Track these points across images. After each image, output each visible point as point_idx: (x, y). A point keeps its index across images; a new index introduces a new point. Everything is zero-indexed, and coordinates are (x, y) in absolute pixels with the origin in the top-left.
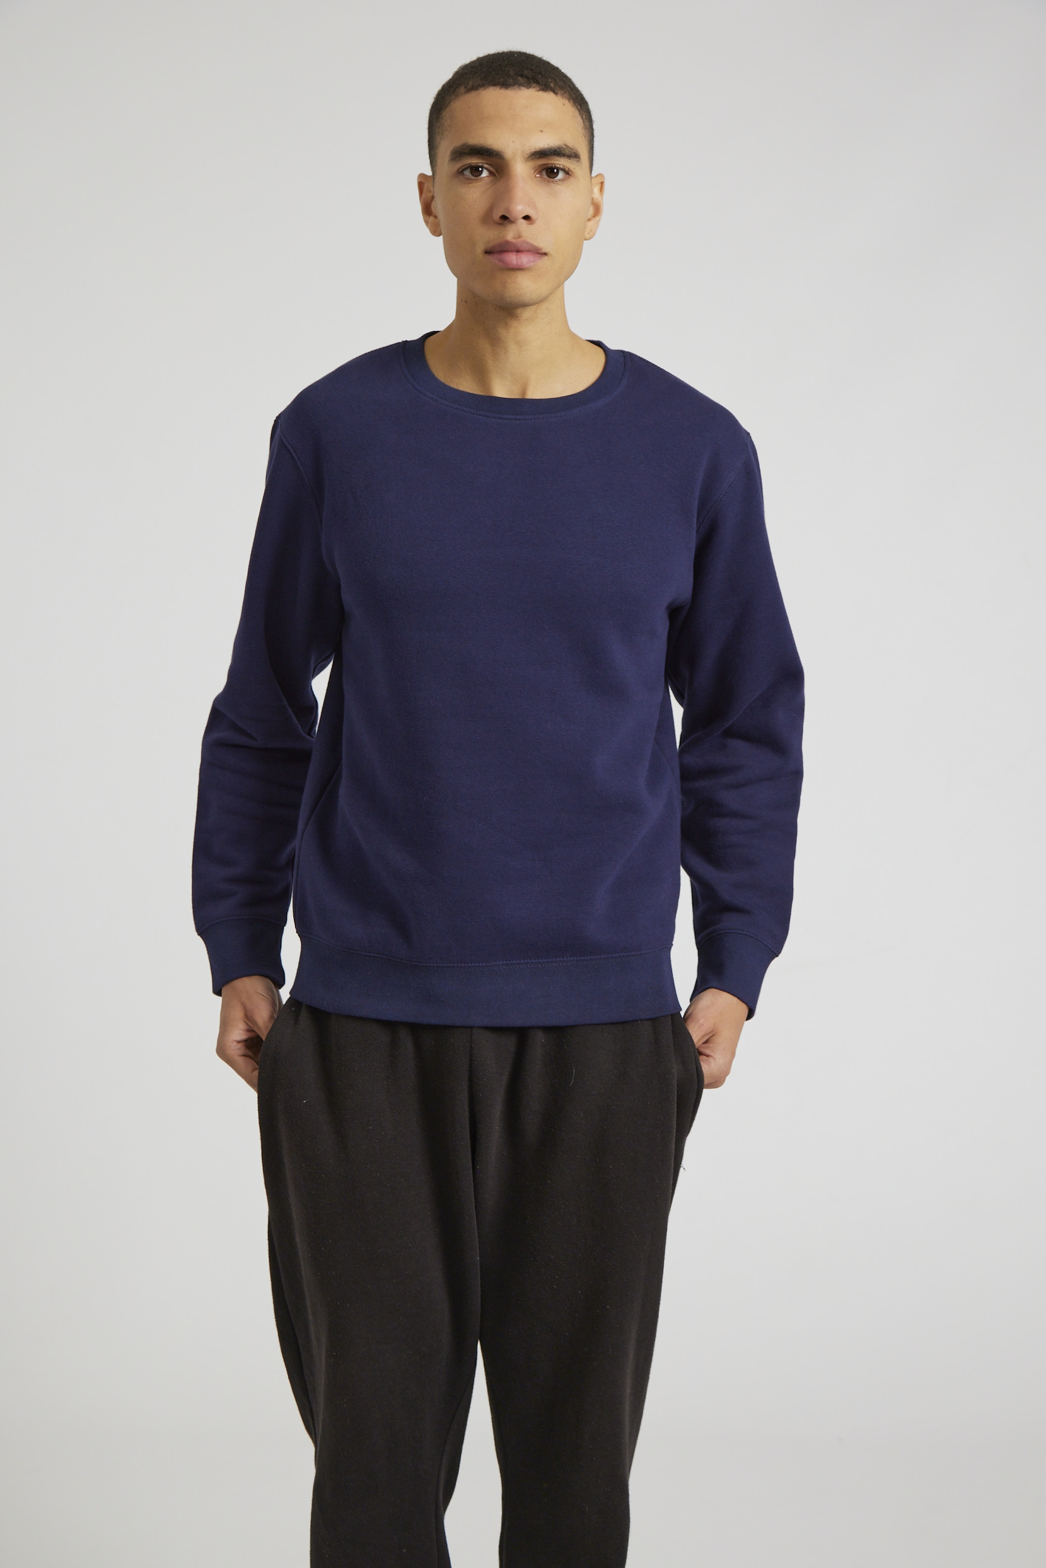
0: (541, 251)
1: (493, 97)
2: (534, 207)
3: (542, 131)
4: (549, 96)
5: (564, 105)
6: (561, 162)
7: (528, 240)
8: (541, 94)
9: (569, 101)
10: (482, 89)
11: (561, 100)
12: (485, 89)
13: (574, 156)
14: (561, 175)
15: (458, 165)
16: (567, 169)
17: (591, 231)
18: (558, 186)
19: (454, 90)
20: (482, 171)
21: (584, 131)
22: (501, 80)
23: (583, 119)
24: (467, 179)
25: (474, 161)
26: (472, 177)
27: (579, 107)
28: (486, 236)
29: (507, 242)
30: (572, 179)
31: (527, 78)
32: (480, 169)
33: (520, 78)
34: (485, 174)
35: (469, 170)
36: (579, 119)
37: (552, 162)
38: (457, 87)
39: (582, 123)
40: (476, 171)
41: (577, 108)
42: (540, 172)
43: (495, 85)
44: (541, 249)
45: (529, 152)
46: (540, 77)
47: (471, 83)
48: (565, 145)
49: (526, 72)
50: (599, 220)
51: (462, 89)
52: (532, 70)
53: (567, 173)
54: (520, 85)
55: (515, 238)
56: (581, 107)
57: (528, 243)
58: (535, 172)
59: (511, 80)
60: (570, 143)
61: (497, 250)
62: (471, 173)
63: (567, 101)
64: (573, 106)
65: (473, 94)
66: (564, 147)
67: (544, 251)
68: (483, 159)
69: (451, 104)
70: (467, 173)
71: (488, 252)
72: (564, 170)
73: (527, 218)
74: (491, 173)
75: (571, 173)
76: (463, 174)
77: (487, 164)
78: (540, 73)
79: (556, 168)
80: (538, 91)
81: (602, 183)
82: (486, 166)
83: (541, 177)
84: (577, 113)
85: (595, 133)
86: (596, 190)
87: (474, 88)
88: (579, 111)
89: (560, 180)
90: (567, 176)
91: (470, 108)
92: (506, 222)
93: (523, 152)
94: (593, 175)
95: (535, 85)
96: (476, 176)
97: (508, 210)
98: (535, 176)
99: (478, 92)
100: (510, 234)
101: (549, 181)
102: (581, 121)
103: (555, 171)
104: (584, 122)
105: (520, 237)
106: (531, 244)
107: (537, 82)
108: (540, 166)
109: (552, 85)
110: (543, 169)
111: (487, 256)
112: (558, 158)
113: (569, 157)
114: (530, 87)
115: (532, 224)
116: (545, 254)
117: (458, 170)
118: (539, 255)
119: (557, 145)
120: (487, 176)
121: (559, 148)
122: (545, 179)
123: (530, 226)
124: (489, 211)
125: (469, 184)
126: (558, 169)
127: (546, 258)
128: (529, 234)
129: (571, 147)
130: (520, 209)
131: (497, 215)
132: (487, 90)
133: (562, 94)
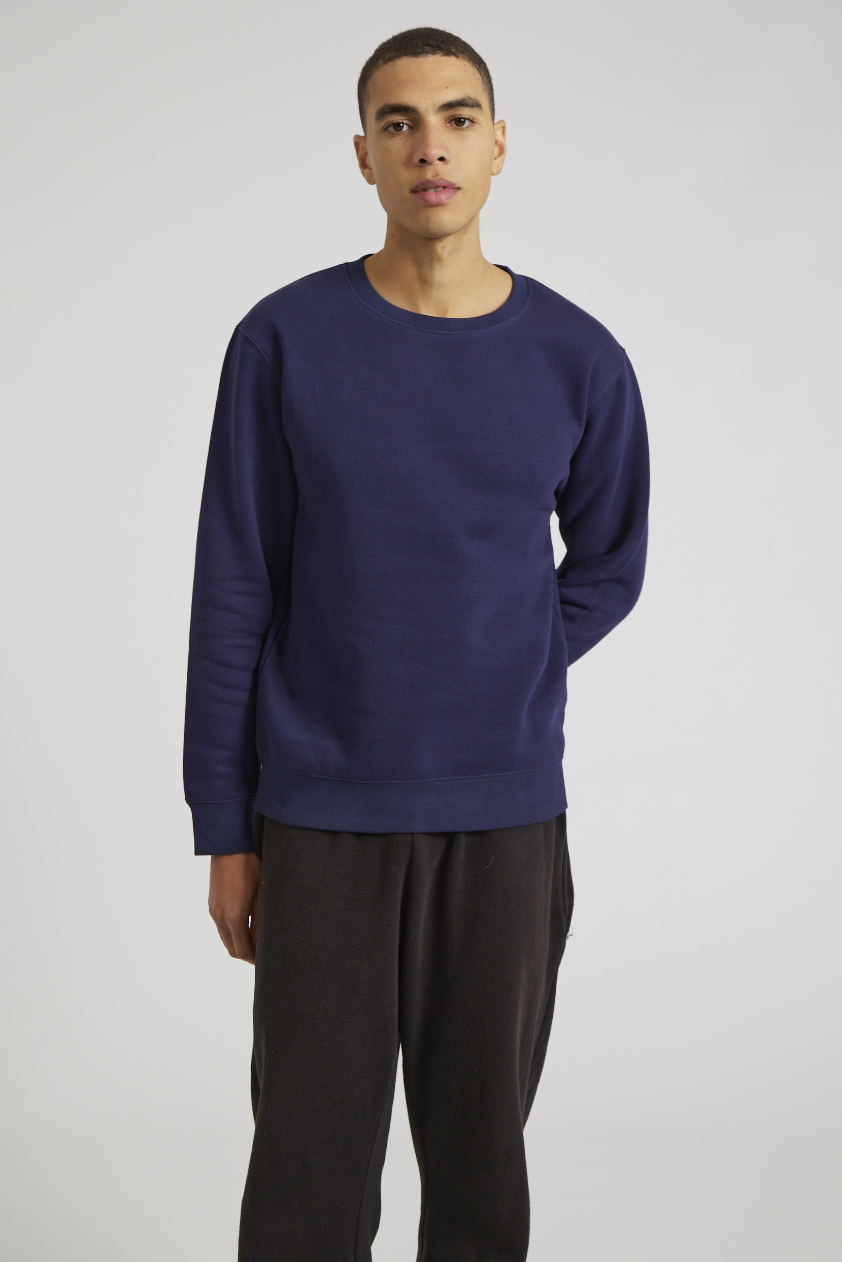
0: (455, 186)
1: (406, 65)
2: (447, 150)
3: (447, 88)
4: (452, 60)
5: (465, 65)
6: (465, 112)
7: (445, 178)
8: (445, 58)
9: (469, 62)
10: (397, 59)
11: (462, 61)
13: (476, 105)
14: (467, 123)
15: (383, 123)
16: (471, 118)
17: (498, 167)
18: (466, 132)
19: (375, 64)
20: (403, 126)
21: (483, 85)
22: (412, 51)
23: (481, 76)
24: (392, 133)
25: (397, 118)
26: (395, 132)
27: (478, 67)
28: (408, 177)
29: (428, 181)
30: (476, 124)
31: (433, 47)
32: (401, 125)
33: (426, 47)
34: (405, 128)
35: (392, 126)
36: (478, 75)
37: (459, 112)
38: (377, 61)
39: (481, 79)
40: (398, 126)
41: (476, 67)
42: (450, 122)
43: (406, 54)
44: (455, 185)
45: (438, 105)
46: (443, 44)
47: (387, 56)
48: (468, 97)
49: (432, 43)
50: (504, 158)
51: (381, 61)
52: (436, 40)
53: (472, 121)
54: (427, 53)
55: (433, 177)
56: (479, 66)
57: (444, 180)
58: (445, 122)
59: (420, 50)
60: (472, 95)
61: (420, 189)
62: (394, 128)
63: (467, 62)
64: (472, 66)
65: (390, 64)
66: (467, 98)
67: (459, 185)
68: (402, 115)
69: (373, 75)
70: (391, 129)
71: (415, 191)
72: (468, 119)
73: (442, 159)
74: (410, 127)
75: (474, 120)
76: (388, 130)
77: (407, 120)
78: (443, 42)
79: (462, 118)
80: (442, 56)
81: (504, 128)
82: (405, 121)
83: (451, 126)
84: (476, 71)
85: (494, 88)
86: (499, 133)
87: (391, 59)
88: (478, 70)
89: (466, 127)
90: (472, 123)
91: (388, 75)
92: (425, 165)
93: (434, 106)
94: (496, 121)
95: (440, 51)
96: (396, 131)
97: (425, 154)
98: (446, 126)
99: (393, 62)
100: (429, 174)
101: (457, 129)
102: (481, 77)
103: (462, 120)
104: (482, 78)
105: (437, 175)
106: (449, 182)
107: (440, 49)
108: (450, 117)
109: (454, 50)
110: (452, 120)
111: (413, 195)
112: (463, 109)
113: (472, 106)
114: (436, 54)
115: (445, 164)
116: (459, 188)
117: (383, 127)
118: (454, 190)
119: (461, 97)
120: (407, 130)
121: (464, 100)
122: (454, 128)
123: (445, 166)
124: (410, 157)
125: (393, 137)
126: (465, 119)
127: (459, 193)
128: (445, 172)
129: (473, 98)
130: (435, 152)
131: (416, 159)
132: (400, 59)
133: (463, 58)
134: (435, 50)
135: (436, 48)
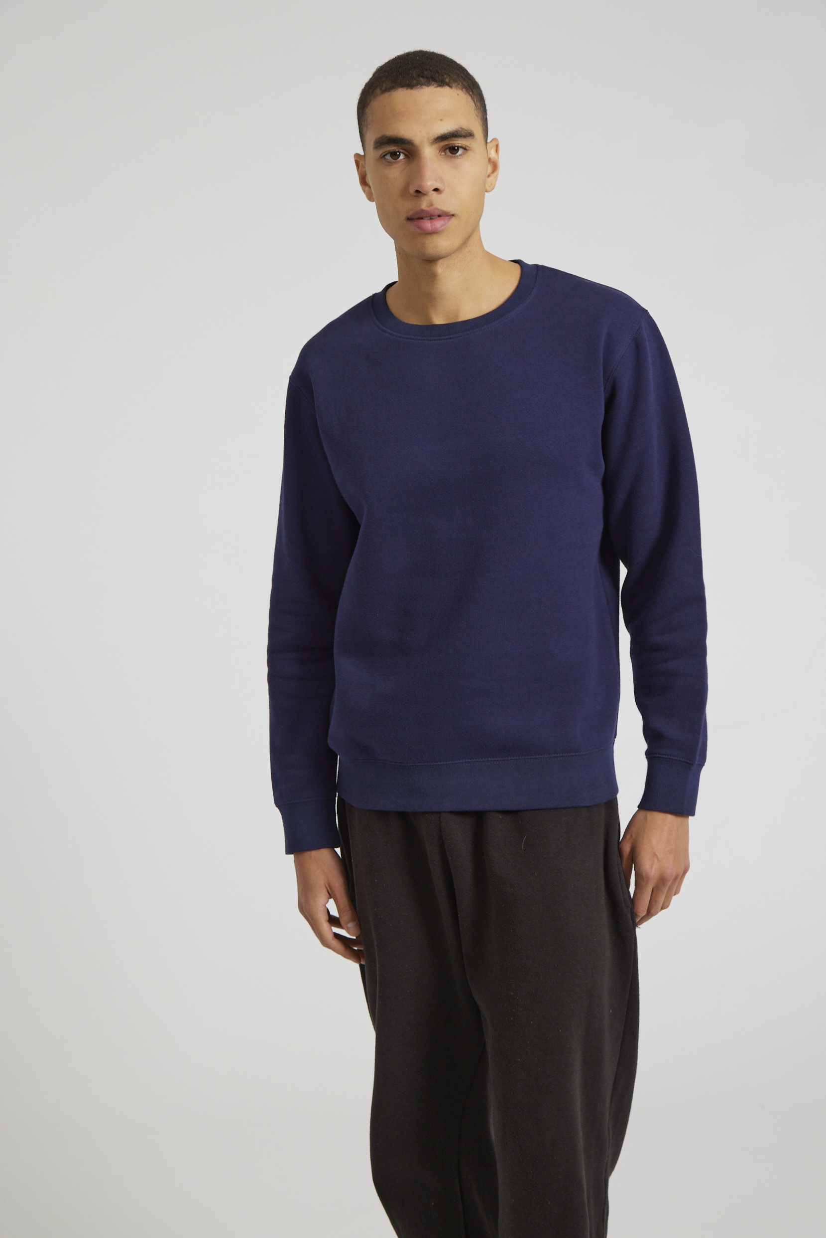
1: (402, 96)
2: (442, 180)
3: (441, 120)
4: (446, 90)
5: (458, 94)
6: (459, 142)
7: (439, 207)
8: (440, 89)
9: (462, 91)
10: (393, 90)
11: (456, 91)
12: (395, 91)
13: (469, 135)
14: (460, 152)
15: (380, 152)
16: (464, 146)
18: (459, 161)
19: (373, 92)
20: (400, 154)
21: (475, 112)
22: (408, 81)
24: (389, 161)
25: (392, 148)
26: (394, 161)
27: (471, 93)
28: (404, 206)
29: (422, 211)
30: (470, 152)
31: (427, 78)
32: (398, 153)
33: (421, 79)
34: (402, 157)
35: (389, 155)
36: (472, 103)
37: (453, 142)
38: (374, 89)
39: (474, 106)
40: (395, 155)
41: (469, 94)
42: (444, 151)
43: (402, 86)
44: (449, 213)
45: (433, 138)
46: (437, 75)
47: (384, 85)
48: (461, 128)
49: (426, 73)
50: (498, 174)
51: (378, 91)
52: (430, 70)
53: (465, 149)
54: (422, 84)
55: (428, 207)
57: (438, 209)
58: (439, 151)
59: (415, 82)
61: (416, 218)
62: (392, 156)
63: (460, 91)
64: (466, 94)
65: (387, 95)
66: (460, 130)
67: (453, 213)
68: (398, 146)
69: (371, 103)
70: (389, 157)
71: (409, 219)
72: (462, 147)
73: (436, 190)
74: (406, 156)
75: (467, 148)
76: (385, 159)
77: (403, 149)
78: (437, 72)
79: (456, 146)
80: (436, 87)
81: (497, 146)
82: (401, 151)
83: (446, 154)
84: (469, 99)
86: (492, 154)
87: (388, 90)
88: (471, 96)
89: (460, 155)
90: (465, 151)
91: (385, 106)
92: (420, 194)
93: (428, 138)
94: (489, 140)
95: (434, 82)
96: (393, 159)
97: (420, 185)
98: (440, 155)
99: (389, 93)
100: (424, 204)
101: (451, 158)
102: (474, 104)
103: (456, 148)
104: (476, 104)
105: (432, 205)
106: (441, 210)
107: (434, 80)
108: (444, 146)
109: (447, 80)
110: (447, 149)
111: (409, 222)
112: (456, 139)
113: (465, 137)
114: (430, 85)
116: (453, 215)
117: (381, 155)
118: (448, 218)
119: (454, 129)
120: (404, 159)
121: (456, 131)
122: (448, 156)
123: (440, 195)
124: (407, 186)
125: (390, 165)
126: (458, 147)
127: (453, 219)
128: (441, 203)
129: (466, 129)
130: (429, 184)
131: (412, 190)
132: (397, 91)
133: (456, 86)
134: (429, 82)
135: (431, 80)
